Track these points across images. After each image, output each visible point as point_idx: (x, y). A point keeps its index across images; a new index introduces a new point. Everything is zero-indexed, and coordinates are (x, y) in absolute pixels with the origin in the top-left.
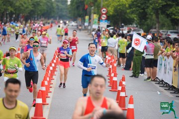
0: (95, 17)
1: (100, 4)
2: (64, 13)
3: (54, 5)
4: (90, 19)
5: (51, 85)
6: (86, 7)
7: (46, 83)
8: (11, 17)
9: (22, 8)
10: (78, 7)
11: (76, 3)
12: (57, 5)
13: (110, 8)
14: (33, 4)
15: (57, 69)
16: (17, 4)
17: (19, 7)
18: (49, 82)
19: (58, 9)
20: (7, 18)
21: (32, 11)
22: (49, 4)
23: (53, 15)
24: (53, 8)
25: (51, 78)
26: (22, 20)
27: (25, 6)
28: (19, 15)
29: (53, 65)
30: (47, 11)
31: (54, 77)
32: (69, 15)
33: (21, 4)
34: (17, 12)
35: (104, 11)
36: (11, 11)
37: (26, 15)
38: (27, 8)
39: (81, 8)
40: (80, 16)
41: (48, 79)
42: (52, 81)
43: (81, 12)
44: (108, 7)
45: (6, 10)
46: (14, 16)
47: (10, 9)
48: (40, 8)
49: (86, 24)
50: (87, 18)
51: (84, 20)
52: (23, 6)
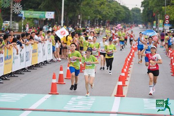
0: (161, 22)
1: (164, 12)
2: (138, 19)
3: (131, 13)
4: (157, 23)
5: (129, 72)
6: (154, 14)
7: (125, 70)
8: (100, 22)
9: (108, 16)
10: (148, 15)
11: (147, 12)
12: (133, 13)
13: (171, 15)
14: (116, 13)
15: (133, 60)
16: (104, 13)
17: (106, 15)
18: (127, 69)
19: (134, 16)
20: (97, 23)
21: (115, 18)
22: (127, 12)
23: (130, 20)
24: (130, 15)
25: (129, 67)
26: (107, 24)
27: (110, 14)
28: (105, 21)
29: (130, 57)
30: (126, 18)
31: (131, 66)
32: (142, 21)
33: (107, 13)
34: (104, 19)
35: (167, 17)
36: (100, 18)
37: (110, 20)
38: (111, 16)
39: (150, 16)
40: (149, 21)
41: (126, 67)
42: (130, 69)
43: (151, 18)
44: (170, 14)
45: (96, 17)
46: (102, 21)
47: (99, 16)
48: (120, 16)
49: (154, 27)
50: (155, 22)
51: (152, 24)
52: (108, 14)
